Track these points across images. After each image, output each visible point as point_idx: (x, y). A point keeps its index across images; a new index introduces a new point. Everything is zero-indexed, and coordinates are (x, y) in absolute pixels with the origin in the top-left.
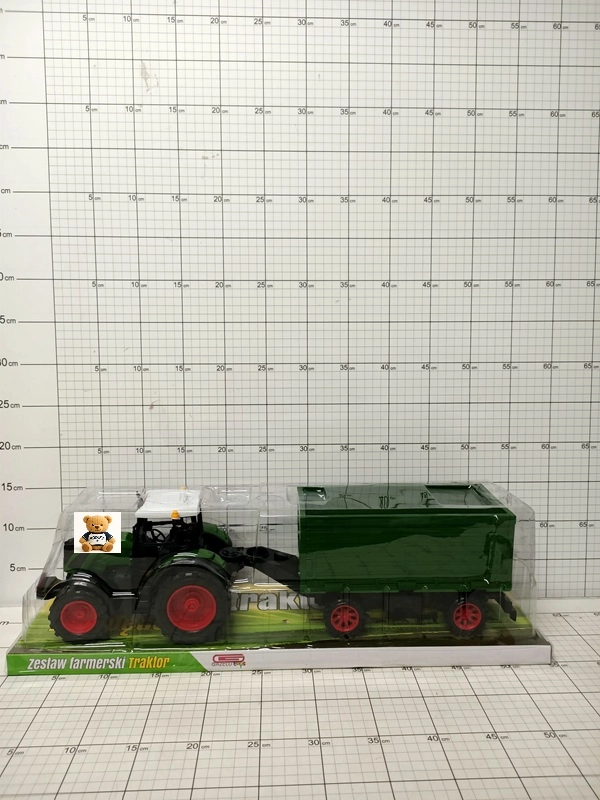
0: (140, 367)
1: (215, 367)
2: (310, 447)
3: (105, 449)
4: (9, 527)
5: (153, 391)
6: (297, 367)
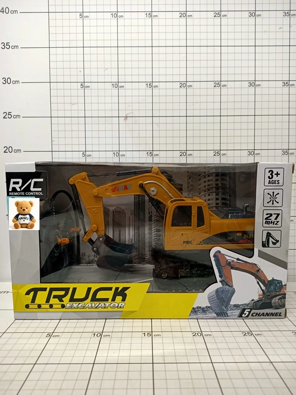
0: (117, 85)
1: (178, 84)
2: (256, 152)
3: (88, 153)
5: (127, 105)
6: (247, 84)
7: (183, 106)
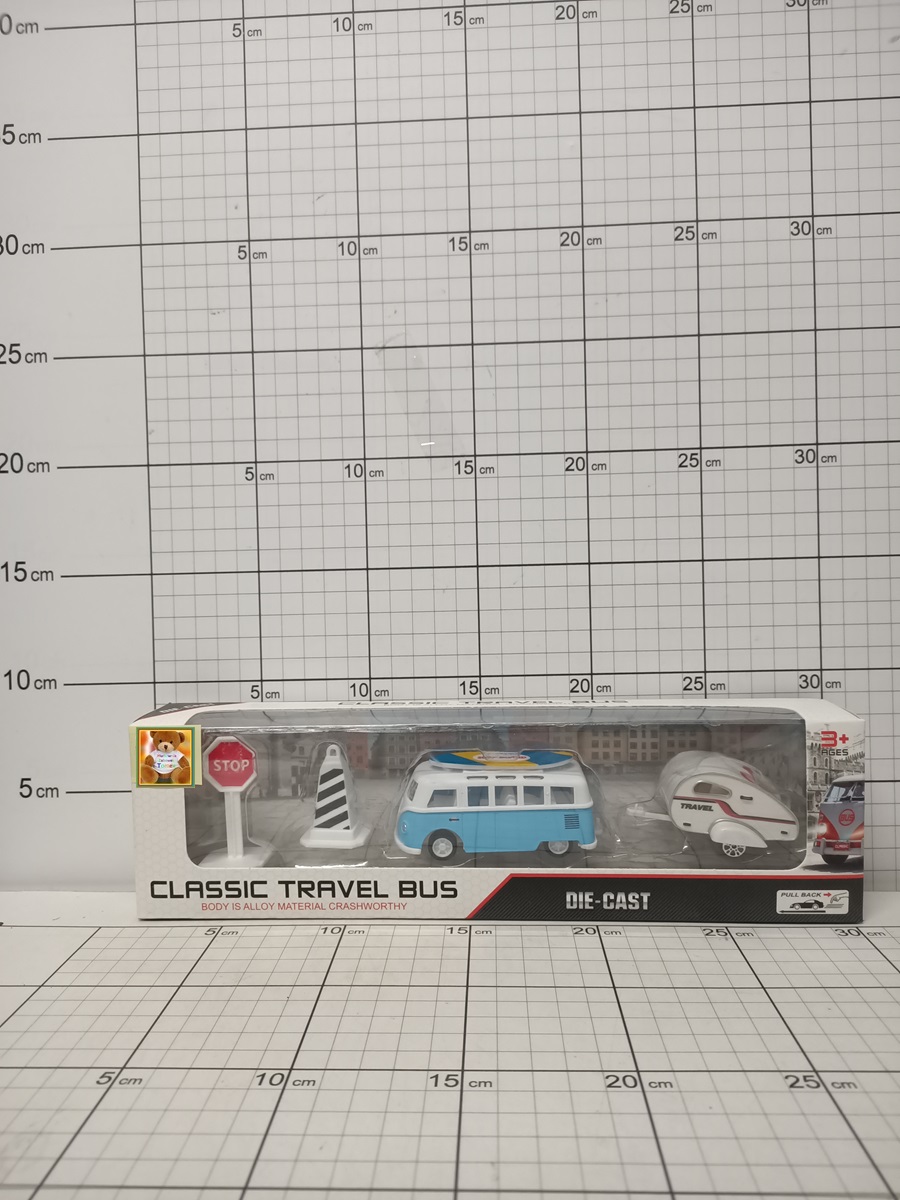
0: (354, 246)
1: (555, 238)
2: (823, 451)
3: (262, 469)
4: (19, 679)
5: (389, 309)
6: (785, 227)
7: (574, 307)
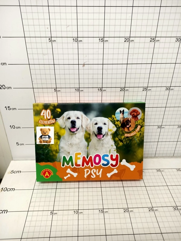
1: (123, 39)
2: (171, 88)
3: (58, 89)
5: (85, 55)
6: (175, 39)
7: (126, 56)
